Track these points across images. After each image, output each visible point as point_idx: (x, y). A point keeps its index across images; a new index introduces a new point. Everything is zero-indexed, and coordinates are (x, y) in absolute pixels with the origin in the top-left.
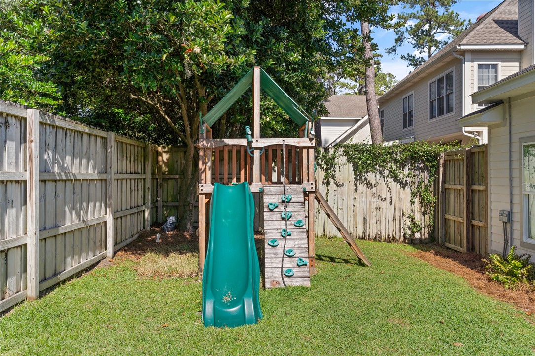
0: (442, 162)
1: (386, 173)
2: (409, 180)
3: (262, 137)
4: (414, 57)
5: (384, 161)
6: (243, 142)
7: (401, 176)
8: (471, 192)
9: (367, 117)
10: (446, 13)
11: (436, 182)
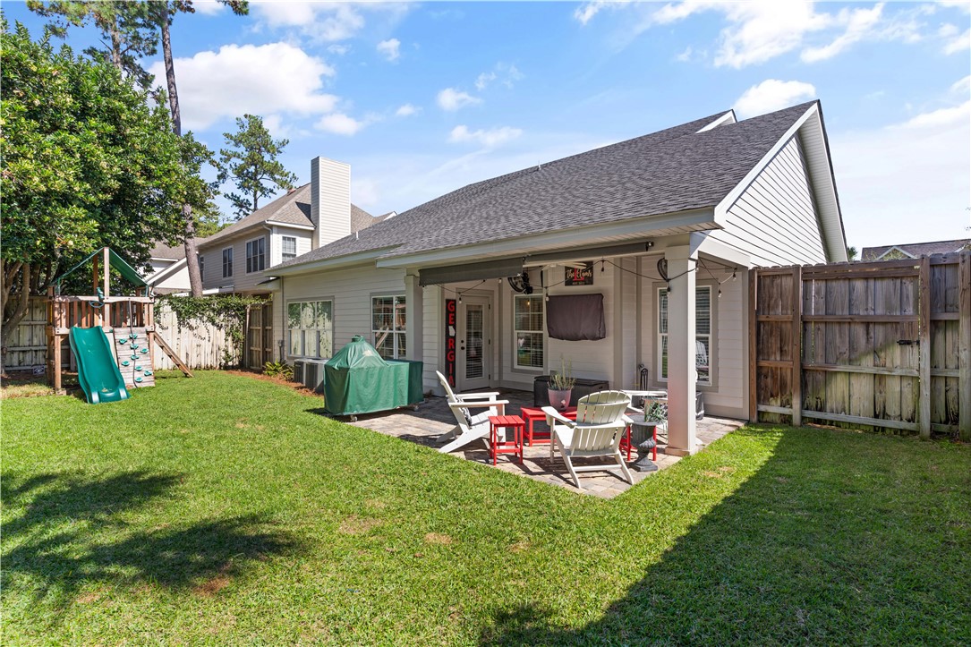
0: (248, 311)
1: (205, 319)
2: (223, 324)
3: (111, 295)
4: (238, 198)
5: (203, 310)
6: (96, 299)
7: (217, 321)
8: (265, 331)
9: (185, 260)
10: (272, 161)
11: (244, 324)
